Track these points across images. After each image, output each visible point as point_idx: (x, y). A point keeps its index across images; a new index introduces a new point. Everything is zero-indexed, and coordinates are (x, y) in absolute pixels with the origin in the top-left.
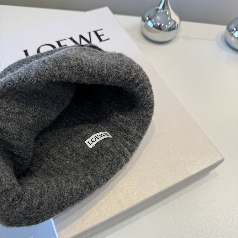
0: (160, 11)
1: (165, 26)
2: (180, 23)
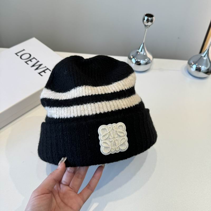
2: (153, 59)
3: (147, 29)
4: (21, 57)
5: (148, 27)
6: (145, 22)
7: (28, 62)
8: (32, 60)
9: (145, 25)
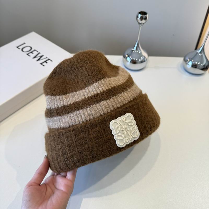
0: (135, 51)
1: (138, 60)
2: (148, 57)
3: (141, 27)
4: (22, 50)
5: (142, 24)
6: (139, 20)
7: (29, 54)
8: (33, 52)
9: (139, 23)
